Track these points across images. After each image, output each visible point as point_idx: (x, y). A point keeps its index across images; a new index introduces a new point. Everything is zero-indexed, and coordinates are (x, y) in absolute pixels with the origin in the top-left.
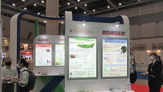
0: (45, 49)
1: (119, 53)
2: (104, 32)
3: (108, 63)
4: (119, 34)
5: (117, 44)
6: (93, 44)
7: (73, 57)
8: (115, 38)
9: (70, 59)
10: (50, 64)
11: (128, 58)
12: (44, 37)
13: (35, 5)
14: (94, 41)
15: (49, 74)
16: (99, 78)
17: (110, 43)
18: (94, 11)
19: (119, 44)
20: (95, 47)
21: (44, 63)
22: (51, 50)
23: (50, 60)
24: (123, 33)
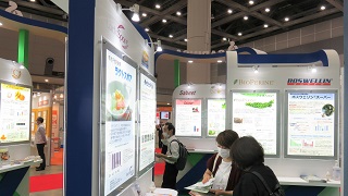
0: (190, 107)
1: (319, 115)
2: (291, 82)
3: (297, 132)
4: (319, 84)
5: (314, 100)
6: (271, 102)
7: (238, 121)
8: (311, 92)
9: (234, 124)
10: (199, 134)
11: (336, 126)
12: (189, 88)
13: (164, 21)
14: (273, 97)
15: (197, 150)
16: (282, 156)
17: (302, 100)
18: (287, 19)
19: (318, 100)
20: (274, 106)
21: (189, 132)
22: (200, 109)
23: (199, 126)
24: (327, 82)
